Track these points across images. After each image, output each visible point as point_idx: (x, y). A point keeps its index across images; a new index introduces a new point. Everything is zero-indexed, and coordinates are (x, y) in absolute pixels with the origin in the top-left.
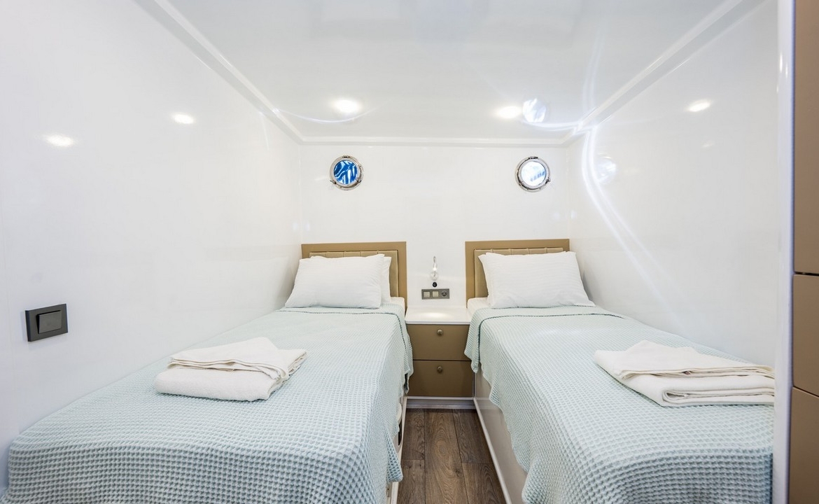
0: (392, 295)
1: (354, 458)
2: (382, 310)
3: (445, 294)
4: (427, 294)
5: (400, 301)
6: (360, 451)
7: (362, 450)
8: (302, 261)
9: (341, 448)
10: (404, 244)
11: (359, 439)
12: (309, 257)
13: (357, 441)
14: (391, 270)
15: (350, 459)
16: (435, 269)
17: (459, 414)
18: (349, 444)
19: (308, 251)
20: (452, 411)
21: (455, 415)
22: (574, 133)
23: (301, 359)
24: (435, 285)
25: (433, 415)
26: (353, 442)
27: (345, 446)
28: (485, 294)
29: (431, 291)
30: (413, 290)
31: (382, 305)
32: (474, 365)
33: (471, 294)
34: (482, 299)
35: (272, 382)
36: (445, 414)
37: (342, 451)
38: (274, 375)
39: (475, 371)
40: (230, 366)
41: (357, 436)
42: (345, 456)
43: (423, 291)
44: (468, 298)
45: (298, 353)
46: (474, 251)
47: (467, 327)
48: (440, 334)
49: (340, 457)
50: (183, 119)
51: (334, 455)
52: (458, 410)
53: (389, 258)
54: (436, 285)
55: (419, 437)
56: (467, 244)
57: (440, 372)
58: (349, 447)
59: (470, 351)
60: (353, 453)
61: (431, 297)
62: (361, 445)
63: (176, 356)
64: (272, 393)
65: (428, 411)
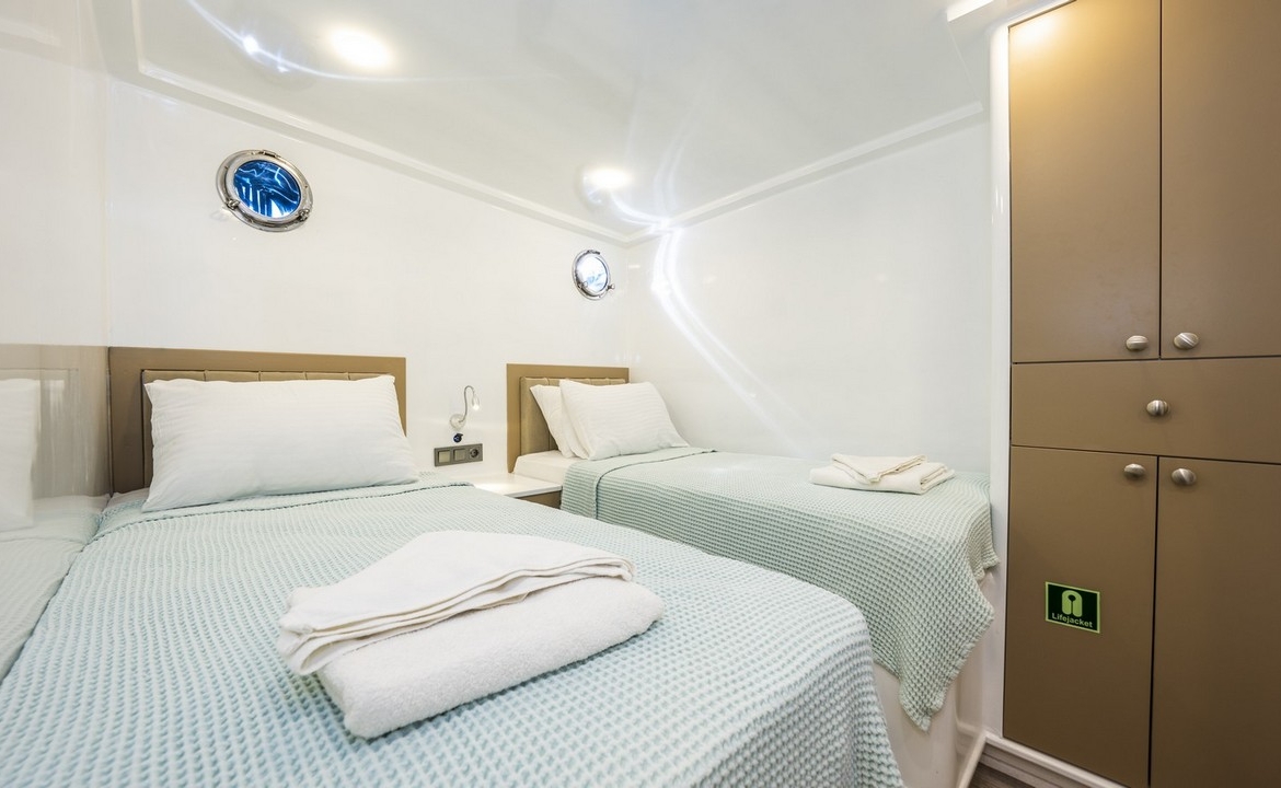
3: (475, 453)
22: (651, 231)
28: (550, 445)
29: (453, 450)
43: (438, 452)
46: (521, 381)
54: (460, 439)
56: (510, 367)
61: (453, 461)
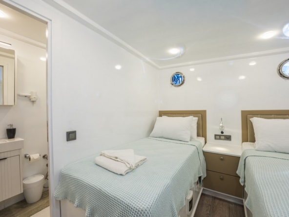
0: (198, 135)
1: (146, 212)
2: (190, 143)
4: (217, 137)
5: (202, 140)
6: (149, 210)
7: (151, 210)
8: (159, 118)
9: (141, 206)
10: (205, 112)
11: (150, 204)
12: (161, 116)
13: (149, 205)
14: (198, 124)
15: (144, 213)
16: (221, 125)
17: (233, 205)
18: (145, 205)
19: (162, 114)
20: (229, 202)
21: (231, 205)
23: (144, 161)
24: (222, 133)
25: (217, 201)
26: (147, 205)
27: (143, 206)
30: (210, 135)
31: (191, 140)
32: (241, 180)
33: (245, 140)
34: (251, 143)
35: (127, 169)
36: (225, 203)
37: (141, 208)
38: (129, 166)
39: (242, 184)
40: (116, 159)
41: (150, 203)
42: (142, 210)
44: (243, 141)
45: (142, 158)
47: (239, 158)
48: (222, 159)
49: (140, 210)
50: (118, 67)
51: (138, 208)
52: (233, 203)
53: (197, 118)
55: (207, 210)
57: (222, 179)
58: (145, 207)
59: (240, 172)
60: (146, 210)
62: (151, 208)
63: (103, 152)
64: (127, 173)
65: (215, 198)
